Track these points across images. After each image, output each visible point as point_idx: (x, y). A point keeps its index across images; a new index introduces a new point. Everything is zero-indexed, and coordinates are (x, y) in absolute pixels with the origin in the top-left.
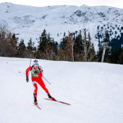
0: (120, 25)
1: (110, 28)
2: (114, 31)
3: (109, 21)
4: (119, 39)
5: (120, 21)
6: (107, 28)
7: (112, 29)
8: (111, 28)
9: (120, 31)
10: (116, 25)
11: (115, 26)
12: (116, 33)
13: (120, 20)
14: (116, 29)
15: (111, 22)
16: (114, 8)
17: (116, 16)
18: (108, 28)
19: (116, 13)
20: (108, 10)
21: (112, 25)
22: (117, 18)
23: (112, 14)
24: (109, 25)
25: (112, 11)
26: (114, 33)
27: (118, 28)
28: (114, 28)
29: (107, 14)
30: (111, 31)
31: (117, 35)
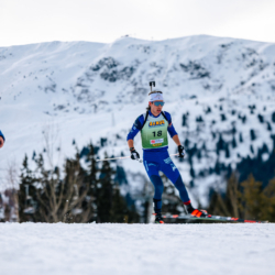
0: (267, 104)
1: (231, 118)
2: (244, 129)
3: (223, 93)
4: (265, 157)
6: (218, 118)
7: (239, 122)
8: (235, 118)
9: (269, 128)
10: (252, 108)
11: (246, 112)
12: (253, 135)
13: (268, 86)
14: (253, 122)
15: (233, 97)
16: (242, 42)
17: (251, 70)
18: (223, 118)
19: (250, 59)
20: (216, 54)
21: (238, 109)
22: (254, 80)
23: (236, 64)
24: (226, 110)
25: (232, 53)
26: (246, 135)
27: (261, 118)
28: (244, 119)
29: (216, 66)
30: (234, 131)
31: (258, 144)
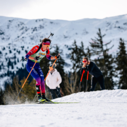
0: (29, 46)
1: (14, 52)
2: (19, 57)
3: (10, 41)
5: (28, 40)
6: (8, 52)
7: (17, 53)
8: (15, 52)
10: (23, 47)
11: (20, 49)
12: (23, 59)
13: (29, 38)
15: (14, 43)
16: (18, 19)
17: (22, 31)
18: (10, 52)
19: (21, 26)
20: (7, 24)
21: (17, 48)
22: (23, 35)
23: (15, 28)
24: (12, 48)
25: (14, 24)
26: (20, 59)
27: (26, 52)
28: (19, 52)
29: (7, 30)
30: (15, 57)
31: (25, 63)
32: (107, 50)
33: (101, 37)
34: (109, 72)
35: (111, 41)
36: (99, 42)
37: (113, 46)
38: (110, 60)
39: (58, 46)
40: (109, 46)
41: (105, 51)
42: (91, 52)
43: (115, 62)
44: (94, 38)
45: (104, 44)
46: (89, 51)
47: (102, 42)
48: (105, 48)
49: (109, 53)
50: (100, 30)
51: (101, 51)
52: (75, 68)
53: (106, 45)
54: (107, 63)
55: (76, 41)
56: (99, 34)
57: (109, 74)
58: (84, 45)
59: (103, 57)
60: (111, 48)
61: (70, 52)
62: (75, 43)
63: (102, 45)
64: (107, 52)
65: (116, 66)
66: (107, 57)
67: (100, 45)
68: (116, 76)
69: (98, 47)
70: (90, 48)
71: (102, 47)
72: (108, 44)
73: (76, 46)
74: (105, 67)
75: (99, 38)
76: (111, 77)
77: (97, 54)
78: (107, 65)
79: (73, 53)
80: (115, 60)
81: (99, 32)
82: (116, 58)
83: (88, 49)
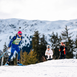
0: (29, 34)
4: (28, 46)
5: (28, 31)
9: (29, 40)
10: (26, 35)
12: (26, 41)
13: (29, 30)
14: (26, 38)
16: (23, 20)
17: (25, 26)
19: (25, 24)
20: (17, 22)
22: (26, 29)
23: (22, 25)
25: (21, 22)
26: (24, 41)
27: (27, 37)
28: (24, 38)
29: (17, 25)
31: (27, 43)
32: (70, 37)
33: (67, 30)
34: (71, 49)
35: (72, 33)
36: (66, 33)
37: (74, 35)
38: (72, 42)
39: (44, 34)
40: (71, 35)
41: (69, 38)
42: (62, 38)
43: (74, 44)
44: (63, 31)
45: (68, 34)
46: (61, 38)
47: (67, 33)
48: (69, 36)
49: (71, 39)
50: (66, 26)
51: (67, 38)
52: (53, 46)
53: (70, 34)
54: (70, 44)
55: (54, 32)
56: (66, 29)
57: (71, 50)
58: (58, 34)
59: (68, 41)
60: (72, 36)
61: (51, 38)
62: (53, 33)
63: (68, 35)
64: (70, 38)
65: (75, 46)
66: (70, 41)
67: (66, 34)
68: (75, 51)
69: (65, 35)
70: (61, 36)
71: (67, 36)
72: (71, 34)
73: (54, 35)
74: (69, 46)
75: (66, 31)
76: (72, 52)
77: (65, 39)
78: (70, 45)
79: (52, 38)
80: (74, 42)
81: (66, 27)
82: (75, 42)
83: (60, 37)
